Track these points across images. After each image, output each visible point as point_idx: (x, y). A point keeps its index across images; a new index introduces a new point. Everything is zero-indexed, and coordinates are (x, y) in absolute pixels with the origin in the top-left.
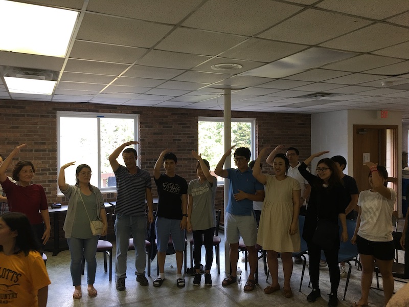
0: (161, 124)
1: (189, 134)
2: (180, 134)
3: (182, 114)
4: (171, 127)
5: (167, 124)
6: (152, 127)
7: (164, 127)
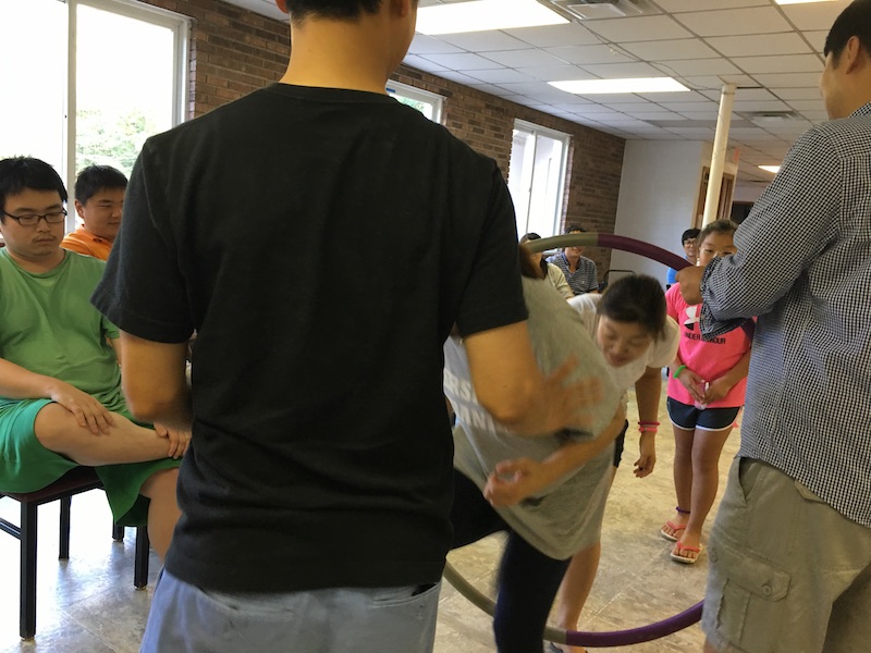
0: (472, 122)
1: (501, 150)
2: (491, 148)
3: (498, 109)
4: (483, 132)
5: (479, 124)
6: (460, 127)
7: (475, 130)
